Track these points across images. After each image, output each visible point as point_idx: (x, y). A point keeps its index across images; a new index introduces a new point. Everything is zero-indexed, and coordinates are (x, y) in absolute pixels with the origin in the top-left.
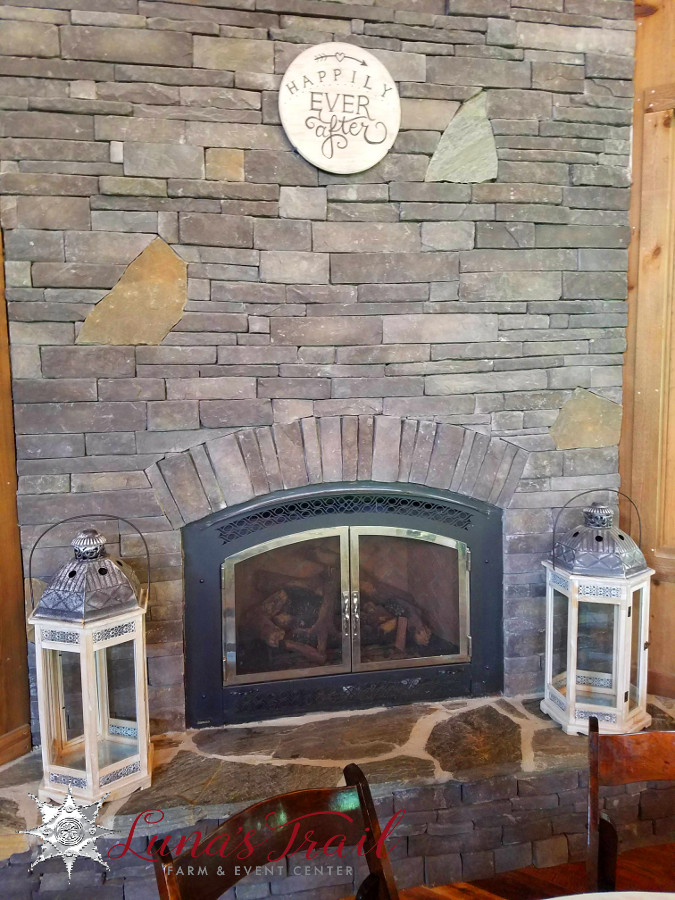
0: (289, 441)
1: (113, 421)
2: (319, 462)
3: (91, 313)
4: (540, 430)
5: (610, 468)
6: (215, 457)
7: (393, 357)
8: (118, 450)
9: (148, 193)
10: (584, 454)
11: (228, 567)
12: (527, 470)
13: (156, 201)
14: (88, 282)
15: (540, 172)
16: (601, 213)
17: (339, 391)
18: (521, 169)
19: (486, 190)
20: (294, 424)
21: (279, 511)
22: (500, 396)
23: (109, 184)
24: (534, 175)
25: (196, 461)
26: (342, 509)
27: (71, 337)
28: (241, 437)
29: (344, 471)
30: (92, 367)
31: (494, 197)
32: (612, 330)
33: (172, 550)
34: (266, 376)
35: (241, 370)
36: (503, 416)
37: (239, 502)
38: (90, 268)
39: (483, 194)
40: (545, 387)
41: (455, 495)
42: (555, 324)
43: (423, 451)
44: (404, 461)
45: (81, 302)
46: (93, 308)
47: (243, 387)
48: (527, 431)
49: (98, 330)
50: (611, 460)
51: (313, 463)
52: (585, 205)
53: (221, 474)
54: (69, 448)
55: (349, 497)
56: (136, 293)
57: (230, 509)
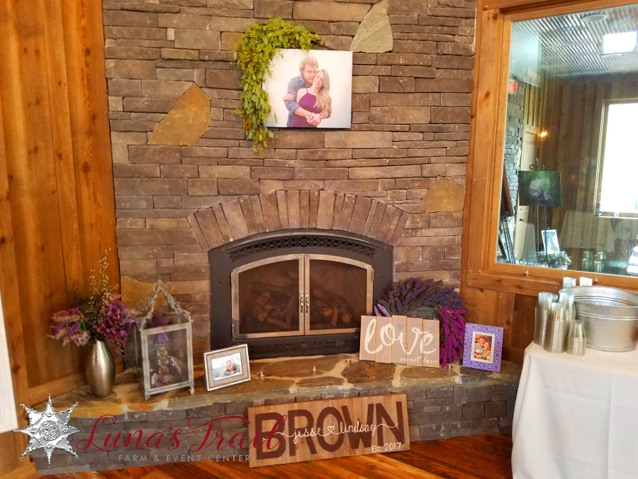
0: (269, 204)
1: (169, 189)
2: (286, 217)
3: (156, 127)
4: (416, 201)
5: (457, 224)
6: (227, 211)
7: (330, 156)
8: (172, 206)
9: (188, 58)
10: (442, 215)
11: (235, 274)
12: (408, 224)
13: (193, 63)
14: (155, 109)
15: (418, 47)
16: (456, 71)
17: (299, 175)
18: (407, 44)
19: (386, 58)
20: (272, 195)
21: (264, 244)
22: (393, 180)
23: (166, 53)
24: (414, 48)
25: (216, 214)
26: (300, 244)
27: (145, 140)
28: (242, 201)
29: (301, 222)
30: (157, 158)
31: (390, 62)
32: (460, 142)
33: (203, 263)
34: (257, 165)
35: (242, 162)
36: (394, 193)
37: (241, 238)
38: (155, 101)
39: (384, 60)
40: (420, 175)
41: (366, 238)
42: (426, 138)
43: (347, 212)
44: (336, 217)
45: (150, 121)
46: (157, 124)
47: (243, 171)
48: (409, 201)
49: (160, 136)
50: (458, 219)
51: (283, 217)
52: (446, 66)
53: (230, 221)
54: (145, 204)
55: (304, 237)
56: (181, 116)
57: (235, 242)
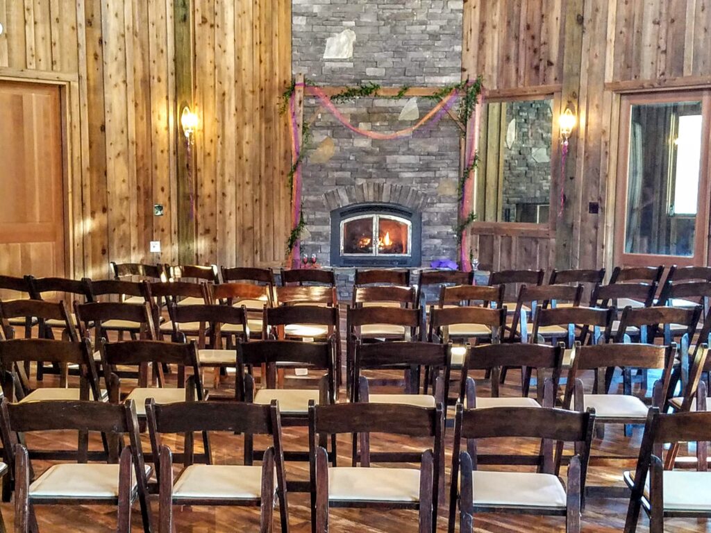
0: (359, 190)
1: (315, 183)
2: (367, 196)
3: (311, 155)
4: (433, 189)
6: (340, 193)
8: (315, 190)
9: (326, 126)
10: (447, 196)
11: (342, 224)
13: (328, 128)
14: (311, 148)
17: (374, 176)
20: (361, 185)
21: (357, 209)
22: (420, 179)
23: (317, 124)
25: (335, 194)
26: (374, 210)
27: (306, 161)
28: (347, 188)
29: (374, 198)
33: (328, 217)
34: (353, 171)
35: (347, 170)
36: (421, 185)
37: (345, 206)
39: (415, 123)
40: (434, 176)
41: (407, 207)
42: (437, 159)
45: (309, 153)
47: (347, 174)
48: (429, 189)
49: (312, 159)
50: (456, 199)
53: (341, 198)
55: (376, 206)
56: (322, 150)
57: (343, 207)
